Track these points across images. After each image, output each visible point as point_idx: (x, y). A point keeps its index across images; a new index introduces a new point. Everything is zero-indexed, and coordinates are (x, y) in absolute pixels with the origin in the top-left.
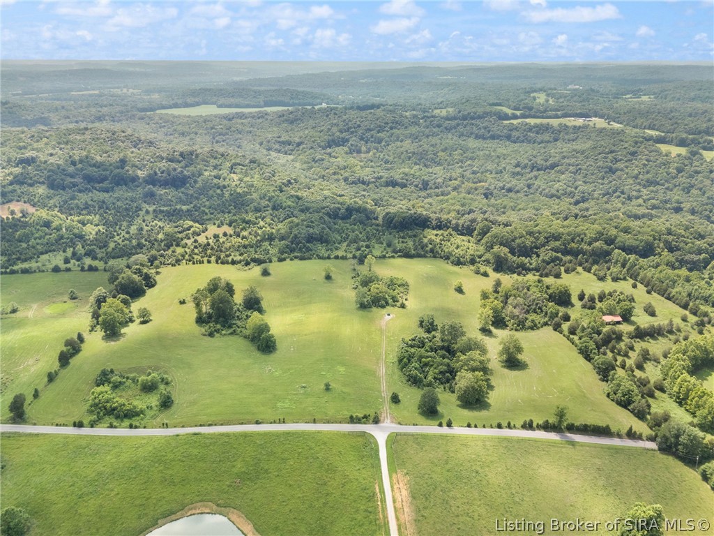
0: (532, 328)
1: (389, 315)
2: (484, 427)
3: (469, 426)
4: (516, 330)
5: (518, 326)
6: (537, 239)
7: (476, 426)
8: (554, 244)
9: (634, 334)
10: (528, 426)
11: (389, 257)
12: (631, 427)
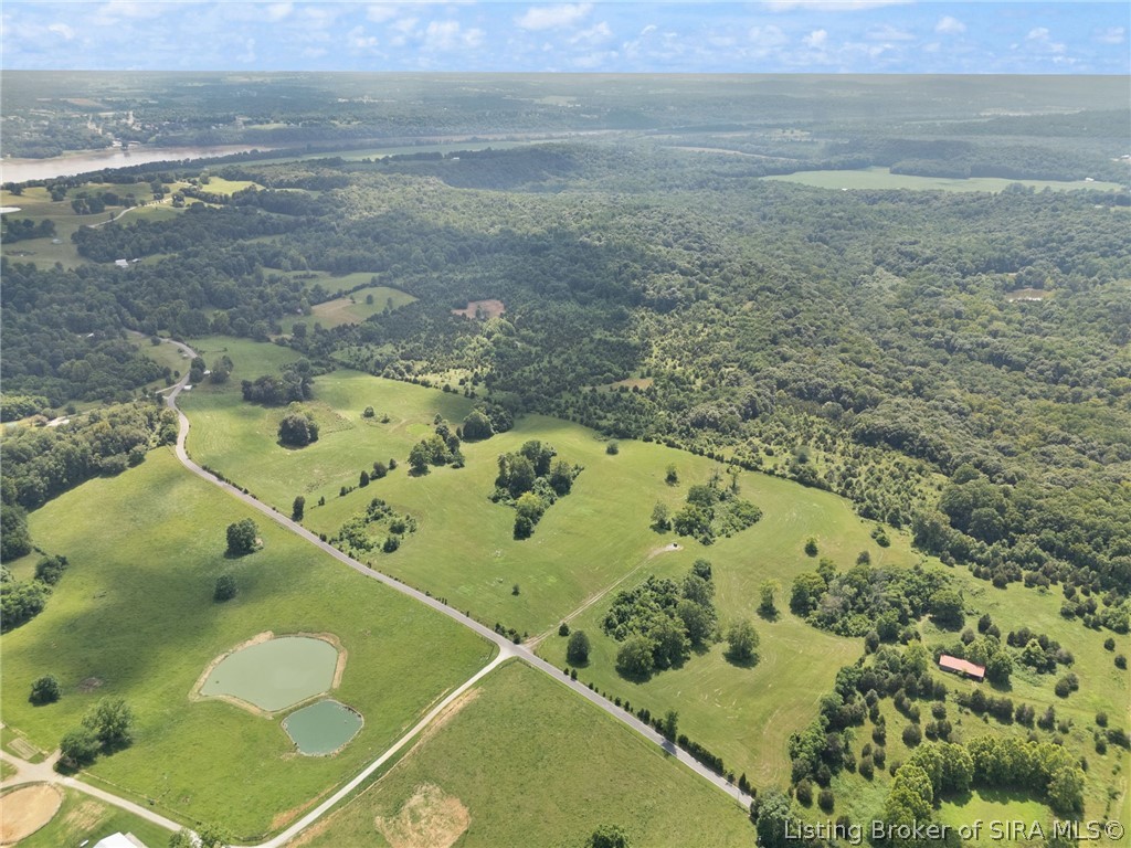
0: (838, 632)
1: (675, 545)
2: (604, 695)
3: (591, 687)
4: (815, 625)
5: (819, 621)
6: (1027, 517)
7: (597, 691)
8: (1048, 534)
9: (969, 700)
10: (644, 717)
11: (778, 475)
12: (744, 775)
